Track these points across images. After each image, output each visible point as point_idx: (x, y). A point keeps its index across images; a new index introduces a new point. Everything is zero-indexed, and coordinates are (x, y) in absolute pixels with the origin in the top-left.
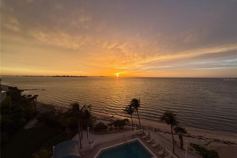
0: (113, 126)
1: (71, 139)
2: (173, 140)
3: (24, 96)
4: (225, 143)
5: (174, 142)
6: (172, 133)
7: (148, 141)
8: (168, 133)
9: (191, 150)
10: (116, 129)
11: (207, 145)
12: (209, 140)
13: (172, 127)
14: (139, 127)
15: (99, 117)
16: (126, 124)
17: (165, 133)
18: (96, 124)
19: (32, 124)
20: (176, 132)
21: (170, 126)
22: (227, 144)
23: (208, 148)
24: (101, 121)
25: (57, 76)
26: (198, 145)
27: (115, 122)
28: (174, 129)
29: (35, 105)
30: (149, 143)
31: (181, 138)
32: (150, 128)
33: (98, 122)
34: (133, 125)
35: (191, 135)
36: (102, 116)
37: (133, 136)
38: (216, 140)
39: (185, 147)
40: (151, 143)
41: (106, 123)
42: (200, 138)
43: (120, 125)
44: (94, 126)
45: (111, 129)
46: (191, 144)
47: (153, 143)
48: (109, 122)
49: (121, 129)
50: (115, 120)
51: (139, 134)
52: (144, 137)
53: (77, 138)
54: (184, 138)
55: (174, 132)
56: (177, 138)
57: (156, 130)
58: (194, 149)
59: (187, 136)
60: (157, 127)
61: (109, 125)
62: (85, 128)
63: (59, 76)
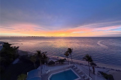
0: (58, 62)
1: (36, 69)
2: (90, 69)
3: (12, 47)
4: (117, 70)
5: (90, 70)
6: (89, 66)
7: (76, 70)
8: (87, 66)
9: (99, 74)
10: (60, 64)
11: (107, 72)
12: (109, 69)
13: (89, 63)
14: (72, 63)
15: (50, 58)
16: (65, 61)
17: (85, 66)
18: (49, 61)
19: (16, 61)
20: (91, 65)
21: (88, 62)
22: (118, 71)
23: (108, 73)
24: (52, 60)
25: (29, 37)
26: (102, 72)
27: (59, 60)
28: (90, 64)
29: (18, 51)
30: (77, 71)
31: (93, 68)
32: (78, 63)
33: (50, 60)
34: (68, 62)
35: (99, 67)
36: (52, 57)
37: (69, 68)
38: (112, 69)
39: (96, 73)
40: (78, 71)
41: (54, 61)
42: (104, 68)
43: (61, 62)
44: (48, 62)
45: (57, 64)
46: (99, 71)
47: (79, 71)
48: (56, 60)
49: (62, 64)
50: (59, 59)
51: (71, 66)
52: (74, 68)
53: (39, 68)
54: (95, 68)
55: (90, 65)
56: (91, 68)
57: (81, 64)
58: (100, 74)
59: (97, 67)
60: (81, 63)
61: (56, 62)
62: (43, 63)
63: (30, 37)
